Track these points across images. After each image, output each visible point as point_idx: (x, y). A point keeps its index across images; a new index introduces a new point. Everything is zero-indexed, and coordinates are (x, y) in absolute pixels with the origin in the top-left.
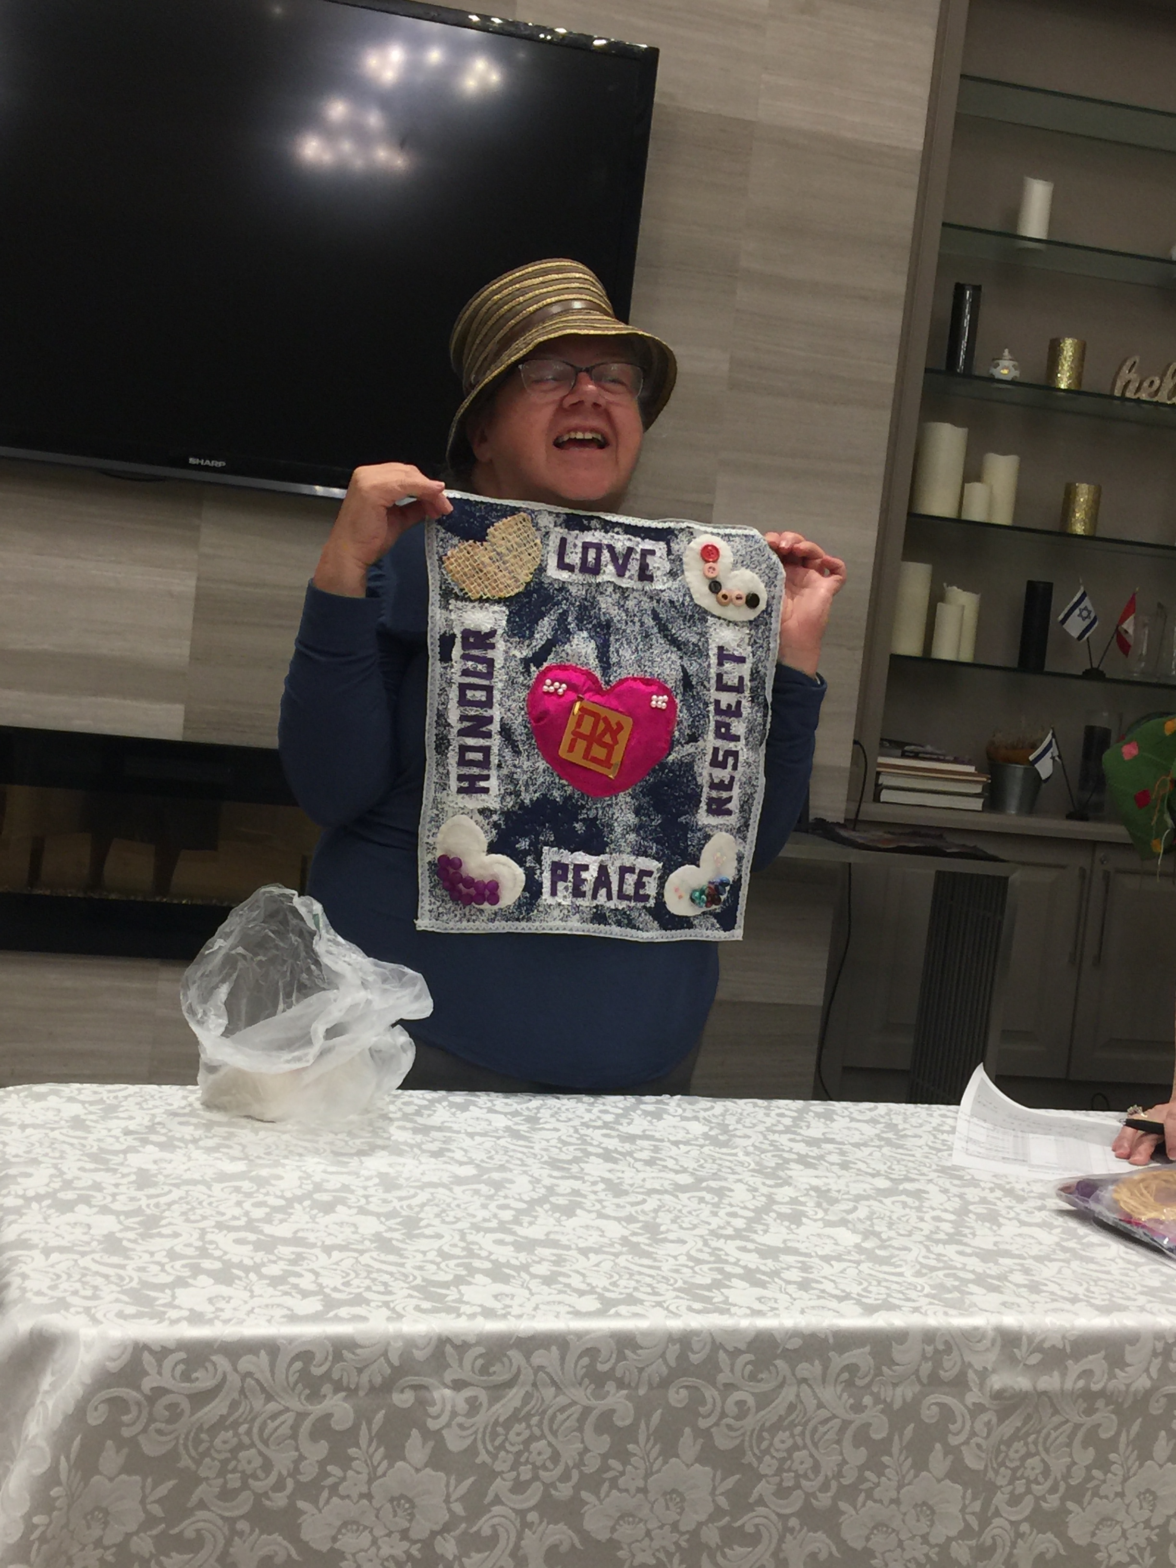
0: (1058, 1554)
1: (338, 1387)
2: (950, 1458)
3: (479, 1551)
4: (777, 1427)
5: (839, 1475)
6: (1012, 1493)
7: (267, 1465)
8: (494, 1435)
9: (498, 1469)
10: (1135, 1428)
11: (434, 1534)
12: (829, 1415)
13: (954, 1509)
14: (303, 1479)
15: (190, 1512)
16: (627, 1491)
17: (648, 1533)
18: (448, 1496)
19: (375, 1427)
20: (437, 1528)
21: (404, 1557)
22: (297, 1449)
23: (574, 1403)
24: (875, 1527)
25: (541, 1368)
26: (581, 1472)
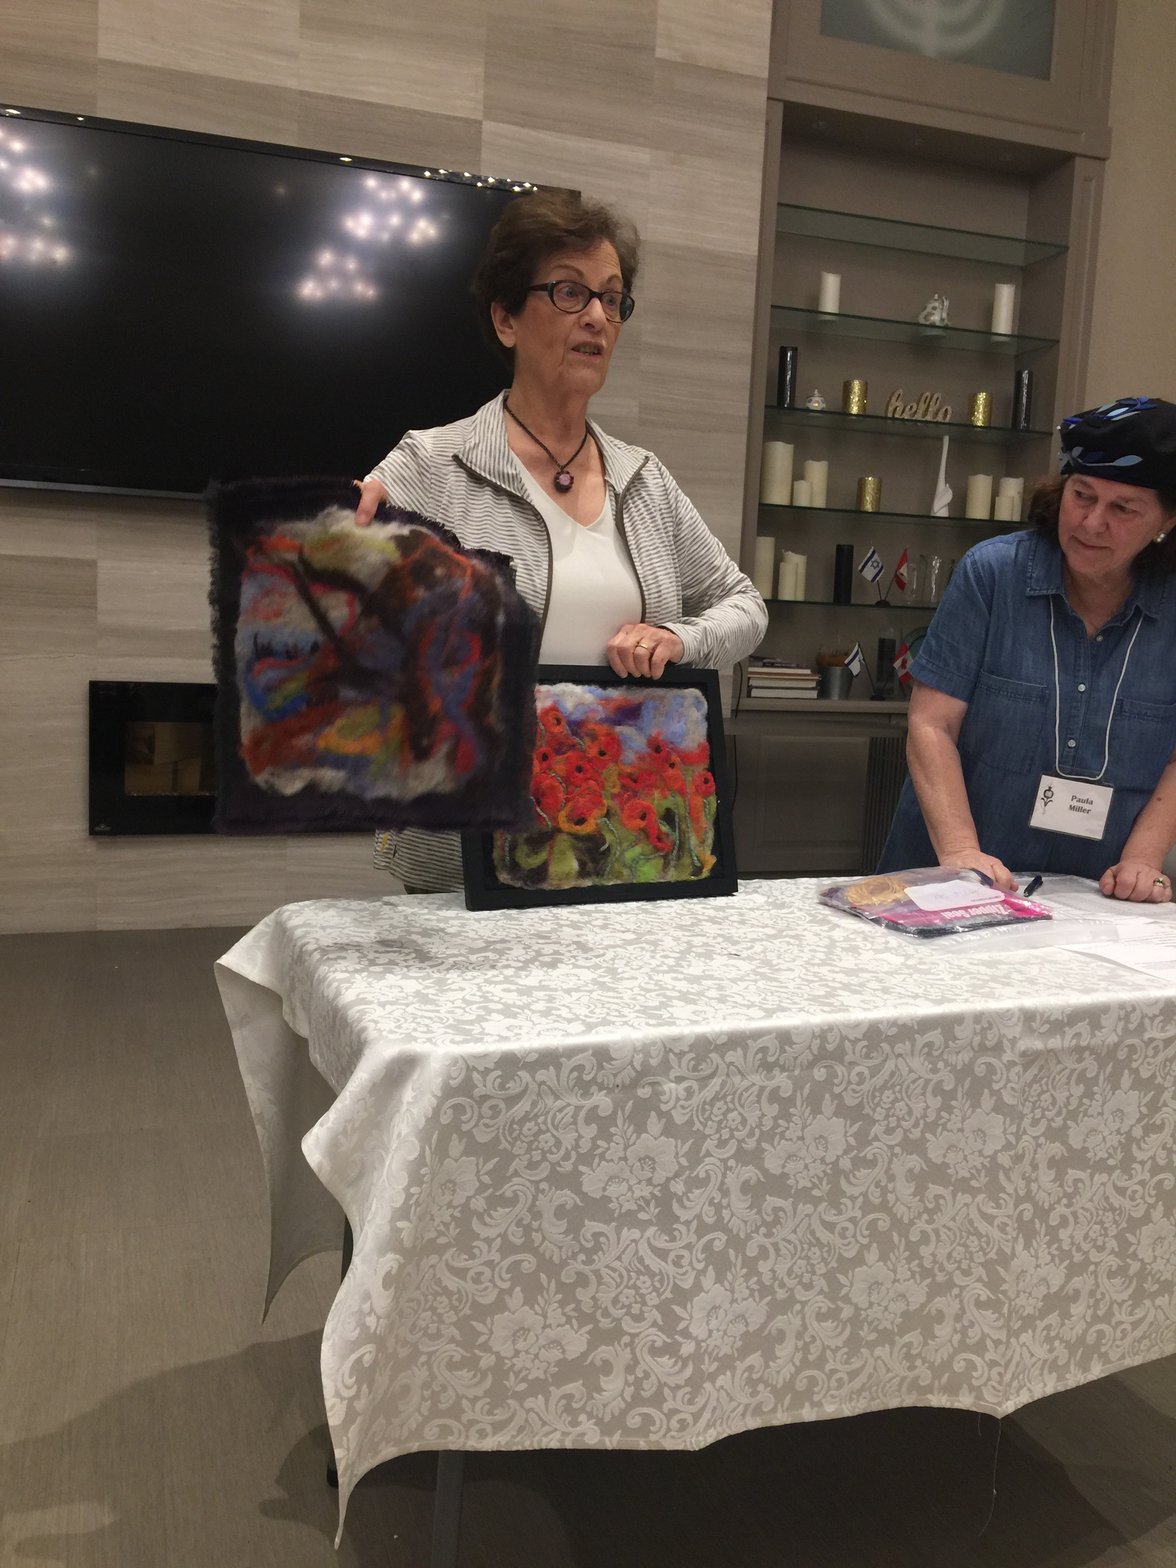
0: (1063, 1155)
1: (601, 1087)
2: (994, 1098)
3: (698, 1188)
4: (884, 1087)
5: (924, 1116)
6: (1033, 1118)
7: (558, 1143)
8: (704, 1110)
9: (707, 1133)
10: (1109, 1069)
11: (668, 1180)
12: (916, 1076)
13: (999, 1132)
14: (581, 1151)
15: (509, 1180)
16: (791, 1140)
17: (806, 1167)
18: (677, 1154)
19: (627, 1112)
20: (671, 1175)
21: (649, 1197)
22: (577, 1131)
23: (754, 1084)
24: (949, 1148)
25: (732, 1063)
26: (761, 1131)
